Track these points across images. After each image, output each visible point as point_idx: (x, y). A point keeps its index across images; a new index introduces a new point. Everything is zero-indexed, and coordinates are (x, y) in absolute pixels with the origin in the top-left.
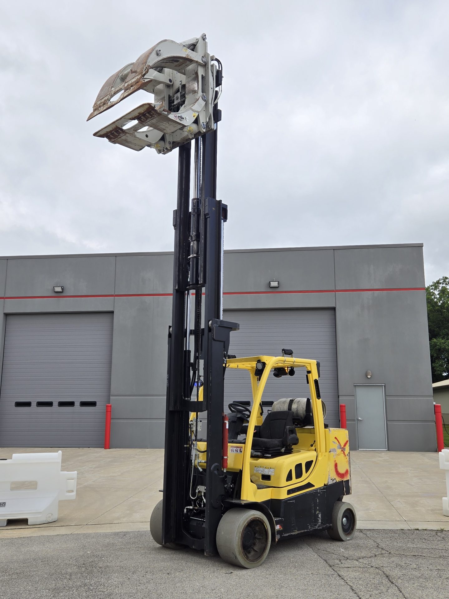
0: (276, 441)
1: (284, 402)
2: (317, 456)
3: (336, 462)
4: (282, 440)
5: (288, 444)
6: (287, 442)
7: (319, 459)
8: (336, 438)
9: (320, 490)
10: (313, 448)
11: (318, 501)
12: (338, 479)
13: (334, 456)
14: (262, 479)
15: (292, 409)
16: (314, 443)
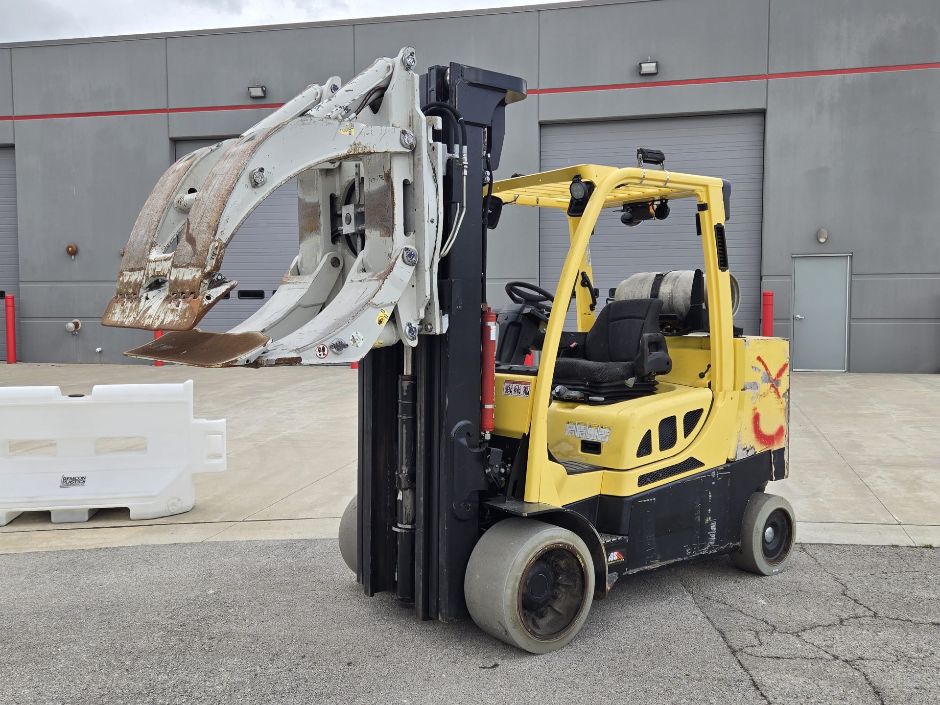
0: (617, 367)
1: (643, 281)
2: (713, 399)
3: (758, 411)
4: (632, 364)
5: (646, 372)
6: (643, 368)
7: (717, 405)
8: (759, 359)
9: (716, 473)
10: (706, 381)
11: (710, 496)
12: (759, 448)
13: (752, 398)
14: (583, 450)
15: (661, 294)
16: (707, 371)
